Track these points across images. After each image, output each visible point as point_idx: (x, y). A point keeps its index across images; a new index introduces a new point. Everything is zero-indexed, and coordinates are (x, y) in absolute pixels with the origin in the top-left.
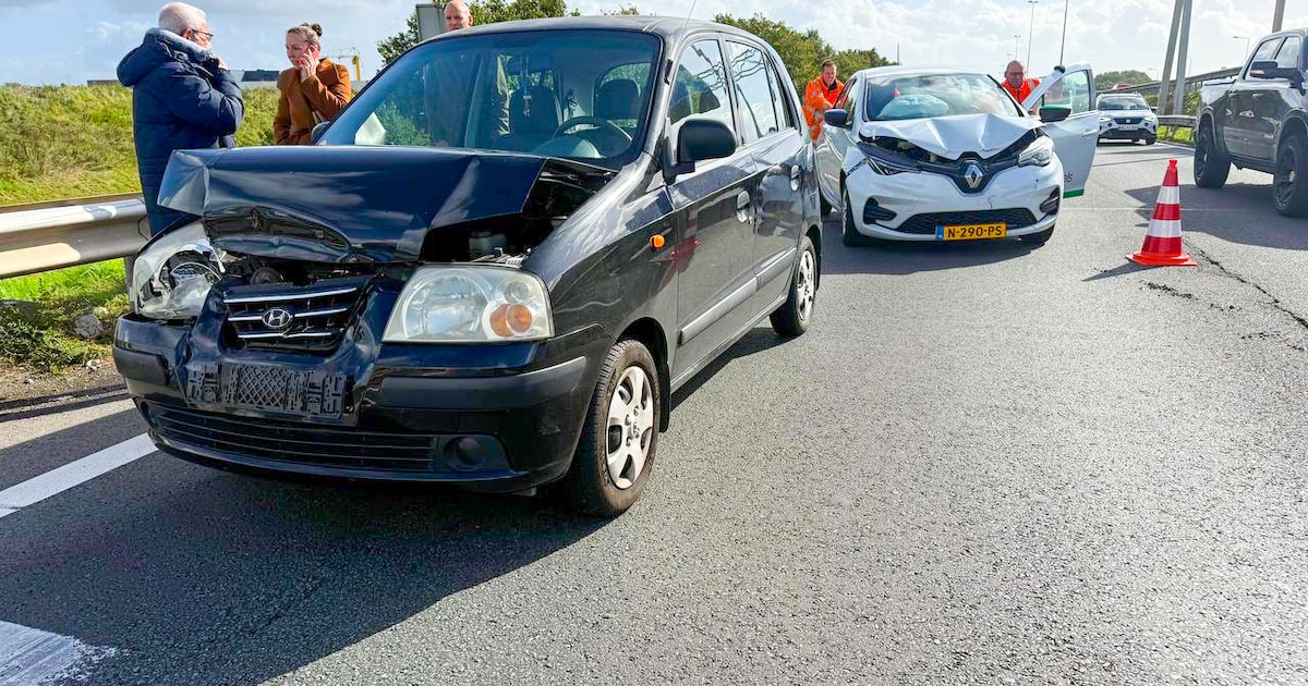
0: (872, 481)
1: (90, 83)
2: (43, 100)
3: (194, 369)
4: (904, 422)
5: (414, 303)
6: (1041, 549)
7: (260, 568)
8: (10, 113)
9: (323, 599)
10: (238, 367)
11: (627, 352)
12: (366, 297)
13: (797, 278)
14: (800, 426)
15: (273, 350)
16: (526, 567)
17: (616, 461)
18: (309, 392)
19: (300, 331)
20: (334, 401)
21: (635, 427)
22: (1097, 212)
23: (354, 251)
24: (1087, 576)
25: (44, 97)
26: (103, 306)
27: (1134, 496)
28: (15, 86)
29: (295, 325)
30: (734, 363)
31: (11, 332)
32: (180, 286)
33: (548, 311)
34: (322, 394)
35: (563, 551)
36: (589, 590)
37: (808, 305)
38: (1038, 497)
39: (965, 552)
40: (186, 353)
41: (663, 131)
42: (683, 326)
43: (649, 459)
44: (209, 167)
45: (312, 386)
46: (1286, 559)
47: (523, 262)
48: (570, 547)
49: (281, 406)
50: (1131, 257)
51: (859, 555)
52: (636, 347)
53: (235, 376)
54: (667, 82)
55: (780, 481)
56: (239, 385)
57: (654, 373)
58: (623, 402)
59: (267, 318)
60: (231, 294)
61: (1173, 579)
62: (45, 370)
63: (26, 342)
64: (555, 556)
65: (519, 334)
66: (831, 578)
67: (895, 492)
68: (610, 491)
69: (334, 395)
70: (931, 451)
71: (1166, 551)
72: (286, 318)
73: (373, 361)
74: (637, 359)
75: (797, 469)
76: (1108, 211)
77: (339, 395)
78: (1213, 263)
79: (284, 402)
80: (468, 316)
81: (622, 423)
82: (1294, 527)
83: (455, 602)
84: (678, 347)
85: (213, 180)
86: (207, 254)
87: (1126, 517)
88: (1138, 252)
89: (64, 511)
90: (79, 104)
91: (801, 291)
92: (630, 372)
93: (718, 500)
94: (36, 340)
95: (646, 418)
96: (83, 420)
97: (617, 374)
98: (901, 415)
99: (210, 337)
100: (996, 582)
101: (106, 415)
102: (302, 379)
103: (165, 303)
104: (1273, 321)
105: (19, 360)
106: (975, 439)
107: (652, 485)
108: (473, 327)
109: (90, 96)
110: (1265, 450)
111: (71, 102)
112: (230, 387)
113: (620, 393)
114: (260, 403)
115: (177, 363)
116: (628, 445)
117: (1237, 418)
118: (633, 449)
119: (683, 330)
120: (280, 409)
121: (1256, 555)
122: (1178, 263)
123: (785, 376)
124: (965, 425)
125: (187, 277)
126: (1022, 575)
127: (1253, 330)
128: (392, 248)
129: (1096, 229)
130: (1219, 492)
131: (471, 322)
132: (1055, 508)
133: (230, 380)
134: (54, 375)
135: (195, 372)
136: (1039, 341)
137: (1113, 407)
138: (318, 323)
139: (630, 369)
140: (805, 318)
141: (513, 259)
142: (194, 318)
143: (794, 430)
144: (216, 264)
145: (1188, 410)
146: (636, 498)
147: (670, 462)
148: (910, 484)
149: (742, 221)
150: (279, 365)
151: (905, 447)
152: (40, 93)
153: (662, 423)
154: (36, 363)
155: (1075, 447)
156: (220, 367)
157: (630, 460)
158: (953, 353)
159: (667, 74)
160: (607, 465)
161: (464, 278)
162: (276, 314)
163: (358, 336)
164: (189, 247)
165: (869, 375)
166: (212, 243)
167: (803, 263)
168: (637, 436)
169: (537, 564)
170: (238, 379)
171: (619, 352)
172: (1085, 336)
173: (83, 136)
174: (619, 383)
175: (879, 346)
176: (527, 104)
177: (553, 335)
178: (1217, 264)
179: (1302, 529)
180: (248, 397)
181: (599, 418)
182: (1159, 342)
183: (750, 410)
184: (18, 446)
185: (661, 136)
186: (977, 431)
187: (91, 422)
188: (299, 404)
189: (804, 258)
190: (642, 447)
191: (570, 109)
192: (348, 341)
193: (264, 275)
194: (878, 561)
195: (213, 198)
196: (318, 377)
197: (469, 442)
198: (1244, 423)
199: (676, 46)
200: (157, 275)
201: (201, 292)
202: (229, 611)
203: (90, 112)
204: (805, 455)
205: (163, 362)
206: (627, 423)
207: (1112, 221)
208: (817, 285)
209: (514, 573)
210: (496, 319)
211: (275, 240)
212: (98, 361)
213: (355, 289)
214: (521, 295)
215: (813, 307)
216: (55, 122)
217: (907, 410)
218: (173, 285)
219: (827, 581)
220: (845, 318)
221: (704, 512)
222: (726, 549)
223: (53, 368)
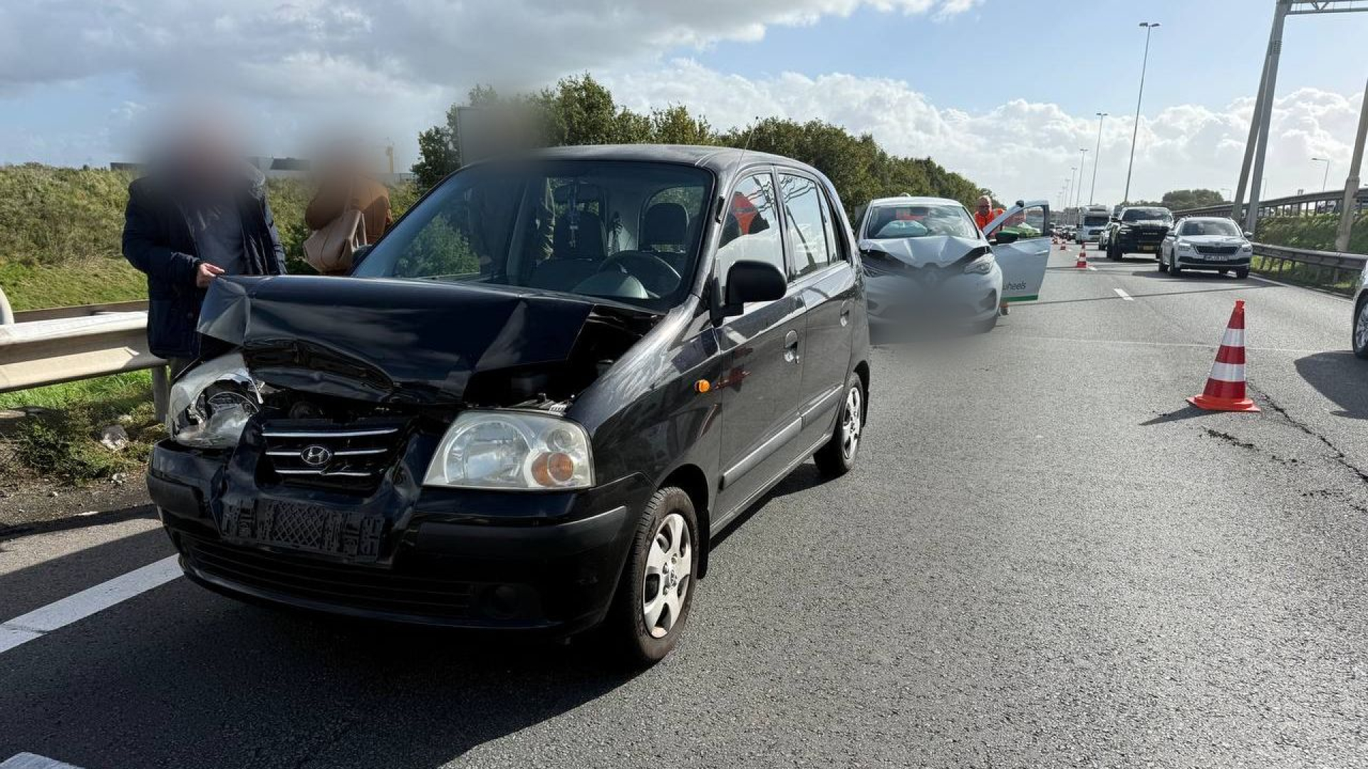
0: (913, 638)
1: (113, 165)
2: (65, 184)
3: (231, 504)
4: (949, 576)
5: (457, 449)
6: (1084, 718)
7: (289, 706)
8: (30, 196)
9: (353, 744)
10: (275, 504)
11: (668, 499)
12: (407, 438)
13: (844, 416)
14: (840, 574)
15: (312, 488)
16: (558, 718)
17: (652, 610)
18: (347, 534)
19: (338, 469)
20: (372, 544)
21: (672, 576)
22: (1159, 347)
23: (396, 390)
24: (1128, 750)
25: (66, 180)
26: (128, 414)
27: (1181, 665)
28: (36, 166)
29: (335, 463)
30: (775, 503)
31: (36, 443)
32: (216, 415)
33: (590, 460)
34: (360, 535)
35: (596, 701)
36: (621, 745)
37: (854, 444)
38: (1083, 662)
39: (1005, 720)
40: (222, 485)
41: (712, 271)
42: (725, 471)
43: (686, 607)
44: (251, 296)
45: (350, 527)
46: (1334, 741)
47: (566, 410)
48: (603, 697)
49: (318, 546)
50: (1192, 400)
51: (897, 718)
52: (676, 493)
53: (272, 512)
54: (718, 221)
55: (818, 634)
56: (275, 522)
57: (694, 519)
58: (661, 551)
59: (306, 455)
60: (270, 429)
61: (1217, 758)
62: (69, 482)
63: (52, 453)
64: (587, 707)
65: (560, 483)
66: (868, 742)
67: (936, 651)
68: (645, 640)
69: (371, 537)
70: (975, 608)
71: (1212, 727)
72: (325, 455)
73: (412, 504)
74: (677, 506)
75: (837, 622)
76: (1170, 347)
77: (376, 538)
78: (1277, 409)
79: (321, 541)
80: (509, 462)
81: (660, 572)
82: (1344, 705)
83: (486, 751)
84: (719, 492)
85: (254, 310)
86: (245, 384)
87: (1172, 689)
88: (1200, 395)
89: (92, 636)
90: (102, 188)
91: (846, 428)
92: (670, 520)
93: (754, 652)
94: (62, 452)
95: (684, 566)
96: (110, 539)
97: (656, 523)
98: (945, 567)
99: (246, 470)
100: (1035, 753)
101: (132, 534)
102: (339, 519)
103: (201, 431)
104: (1335, 477)
105: (44, 471)
106: (1022, 596)
107: (687, 633)
108: (513, 474)
109: (114, 180)
110: (1320, 621)
111: (93, 186)
112: (266, 524)
113: (660, 541)
114: (296, 542)
115: (213, 495)
116: (665, 593)
117: (1293, 584)
118: (670, 598)
119: (725, 474)
120: (316, 549)
121: (1304, 735)
122: (1241, 409)
123: (827, 518)
124: (1011, 580)
125: (225, 407)
126: (1063, 747)
127: (1315, 487)
128: (434, 390)
129: (1157, 366)
130: (1270, 665)
131: (511, 469)
132: (1100, 676)
133: (267, 516)
134: (77, 489)
135: (231, 507)
136: (1092, 491)
137: (1165, 567)
138: (357, 463)
139: (670, 516)
140: (850, 456)
141: (557, 406)
142: (230, 449)
143: (835, 578)
144: (254, 395)
145: (1243, 572)
146: (670, 647)
147: (706, 609)
148: (952, 642)
149: (788, 360)
150: (318, 504)
151: (949, 602)
152: (63, 175)
153: (700, 568)
154: (60, 475)
155: (1123, 610)
156: (256, 502)
157: (666, 609)
158: (1002, 500)
159: (718, 212)
160: (643, 615)
161: (509, 424)
162: (316, 451)
163: (398, 479)
164: (228, 376)
165: (913, 521)
166: (251, 373)
167: (850, 400)
168: (675, 584)
169: (570, 714)
170: (275, 517)
171: (660, 498)
172: (1139, 487)
173: (104, 222)
174: (659, 530)
175: (926, 489)
176: (573, 235)
177: (594, 484)
178: (1282, 411)
179: (1352, 708)
180: (284, 535)
181: (637, 568)
182: (1216, 497)
183: (789, 555)
184: (44, 564)
185: (710, 275)
186: (1023, 588)
187: (117, 541)
188: (336, 544)
189: (851, 396)
190: (679, 595)
191: (615, 232)
192: (387, 483)
193: (303, 409)
194: (917, 725)
195: (253, 327)
196: (356, 519)
197: (505, 590)
198: (1300, 590)
199: (729, 182)
200: (194, 403)
201: (237, 421)
202: (258, 751)
203: (113, 197)
204: (845, 607)
205: (198, 493)
206: (665, 571)
207: (1174, 358)
208: (863, 422)
209: (545, 723)
210: (538, 468)
211: (316, 375)
212: (124, 475)
213: (395, 430)
214: (564, 443)
215: (858, 444)
216: (76, 206)
217: (952, 562)
218: (209, 412)
219: (863, 745)
220: (891, 457)
221: (740, 665)
222: (762, 706)
223: (78, 481)
